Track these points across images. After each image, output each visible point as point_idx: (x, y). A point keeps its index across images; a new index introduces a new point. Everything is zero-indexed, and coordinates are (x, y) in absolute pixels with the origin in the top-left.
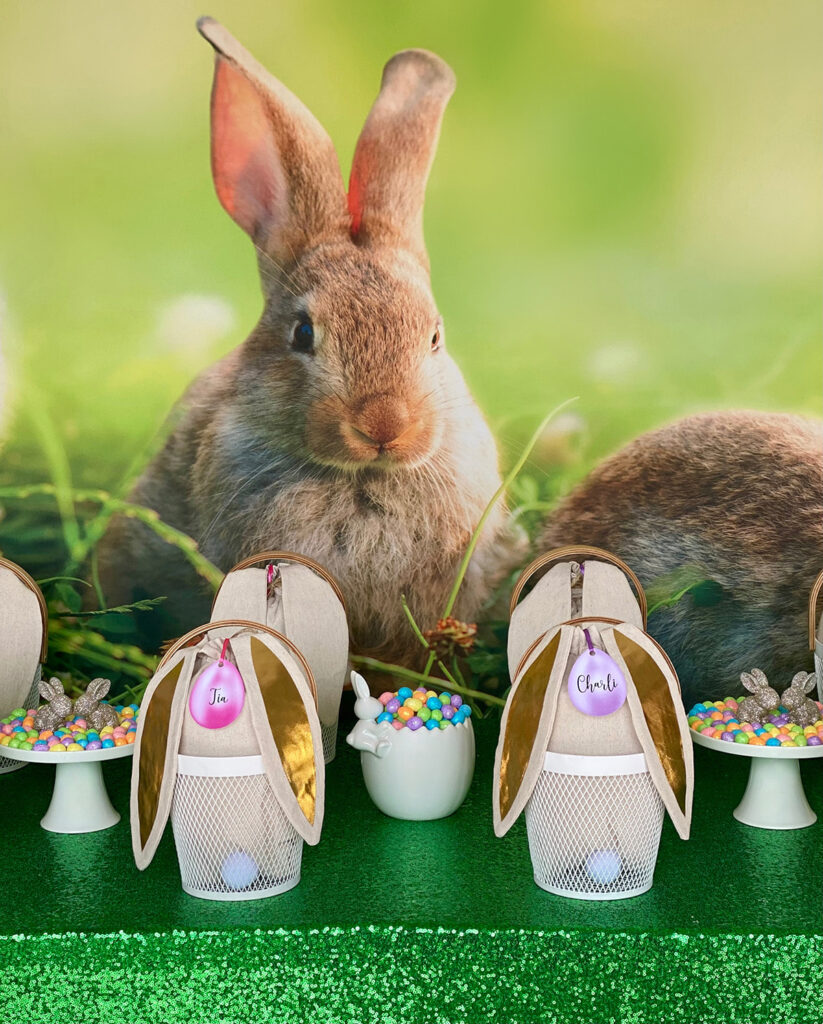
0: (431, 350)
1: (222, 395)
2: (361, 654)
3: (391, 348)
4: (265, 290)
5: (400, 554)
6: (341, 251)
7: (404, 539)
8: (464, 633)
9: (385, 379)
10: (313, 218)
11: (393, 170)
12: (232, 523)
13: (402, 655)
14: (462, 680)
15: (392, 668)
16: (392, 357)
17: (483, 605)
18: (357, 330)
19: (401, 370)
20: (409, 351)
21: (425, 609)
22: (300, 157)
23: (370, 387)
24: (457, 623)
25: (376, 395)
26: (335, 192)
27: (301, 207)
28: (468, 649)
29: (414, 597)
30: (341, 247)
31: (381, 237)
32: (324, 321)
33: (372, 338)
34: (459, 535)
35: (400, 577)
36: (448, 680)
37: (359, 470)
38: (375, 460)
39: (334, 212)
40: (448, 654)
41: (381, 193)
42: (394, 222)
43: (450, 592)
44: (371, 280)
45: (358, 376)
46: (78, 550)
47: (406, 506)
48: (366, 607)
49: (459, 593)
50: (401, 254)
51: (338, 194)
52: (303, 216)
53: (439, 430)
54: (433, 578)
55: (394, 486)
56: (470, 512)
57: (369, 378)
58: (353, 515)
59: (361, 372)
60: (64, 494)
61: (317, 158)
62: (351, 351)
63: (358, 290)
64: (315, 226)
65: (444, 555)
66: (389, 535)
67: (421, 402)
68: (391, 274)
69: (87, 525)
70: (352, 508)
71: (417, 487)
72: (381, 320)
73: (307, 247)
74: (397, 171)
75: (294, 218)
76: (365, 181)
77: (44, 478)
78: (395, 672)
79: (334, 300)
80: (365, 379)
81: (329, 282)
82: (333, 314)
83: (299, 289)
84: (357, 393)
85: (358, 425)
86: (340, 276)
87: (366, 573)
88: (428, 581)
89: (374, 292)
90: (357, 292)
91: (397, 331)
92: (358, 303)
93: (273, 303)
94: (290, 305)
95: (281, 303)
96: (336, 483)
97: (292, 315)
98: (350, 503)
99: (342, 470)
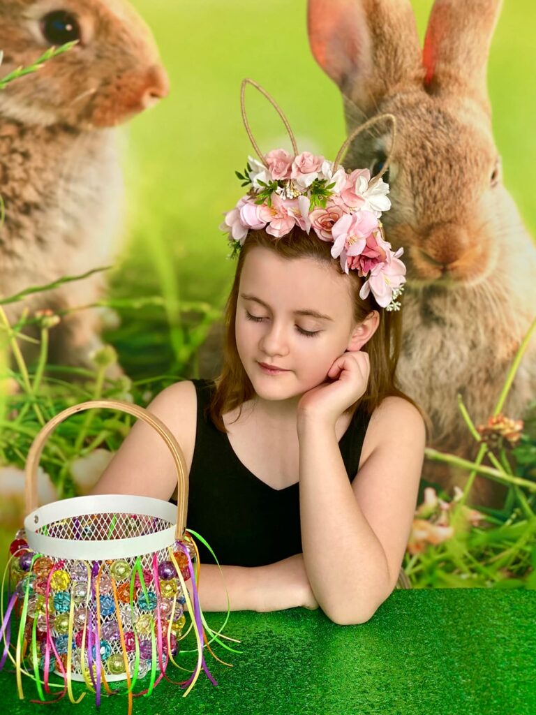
0: (490, 185)
3: (455, 183)
5: (458, 360)
6: (415, 99)
7: (462, 347)
8: (512, 429)
9: (449, 209)
10: (393, 71)
11: (463, 30)
13: (458, 446)
14: (509, 470)
15: (449, 458)
16: (455, 191)
18: (427, 168)
19: (463, 202)
20: (471, 186)
21: (478, 407)
22: (383, 18)
23: (436, 216)
24: (506, 420)
25: (441, 224)
26: (412, 48)
27: (382, 61)
28: (515, 442)
30: (416, 96)
31: (450, 87)
32: (398, 160)
33: (439, 174)
34: (509, 344)
35: (457, 380)
36: (496, 468)
38: (439, 279)
39: (410, 66)
40: (497, 446)
41: (451, 49)
42: (462, 74)
43: (500, 393)
44: (440, 124)
45: (426, 207)
46: (183, 353)
47: (464, 318)
48: (427, 405)
50: (467, 102)
51: (415, 50)
52: (384, 69)
53: (494, 254)
54: (486, 381)
55: (454, 302)
56: (520, 324)
57: (436, 209)
58: (419, 325)
59: (429, 203)
60: (171, 305)
61: (398, 19)
62: (420, 186)
63: (429, 133)
64: (394, 77)
65: (496, 361)
66: (449, 344)
67: (480, 229)
68: (458, 119)
69: (191, 332)
70: (418, 320)
71: (474, 303)
72: (448, 159)
73: (386, 97)
74: (466, 30)
75: (376, 71)
76: (438, 40)
77: (155, 291)
78: (451, 461)
79: (408, 141)
80: (432, 210)
81: (403, 125)
82: (406, 154)
83: (378, 132)
84: (424, 221)
85: (425, 248)
86: (414, 121)
87: (428, 376)
88: (481, 383)
89: (443, 135)
90: (428, 135)
91: (461, 170)
92: (428, 145)
93: (355, 144)
94: (370, 146)
95: (362, 144)
96: (404, 299)
97: (371, 154)
98: (416, 316)
99: (410, 287)
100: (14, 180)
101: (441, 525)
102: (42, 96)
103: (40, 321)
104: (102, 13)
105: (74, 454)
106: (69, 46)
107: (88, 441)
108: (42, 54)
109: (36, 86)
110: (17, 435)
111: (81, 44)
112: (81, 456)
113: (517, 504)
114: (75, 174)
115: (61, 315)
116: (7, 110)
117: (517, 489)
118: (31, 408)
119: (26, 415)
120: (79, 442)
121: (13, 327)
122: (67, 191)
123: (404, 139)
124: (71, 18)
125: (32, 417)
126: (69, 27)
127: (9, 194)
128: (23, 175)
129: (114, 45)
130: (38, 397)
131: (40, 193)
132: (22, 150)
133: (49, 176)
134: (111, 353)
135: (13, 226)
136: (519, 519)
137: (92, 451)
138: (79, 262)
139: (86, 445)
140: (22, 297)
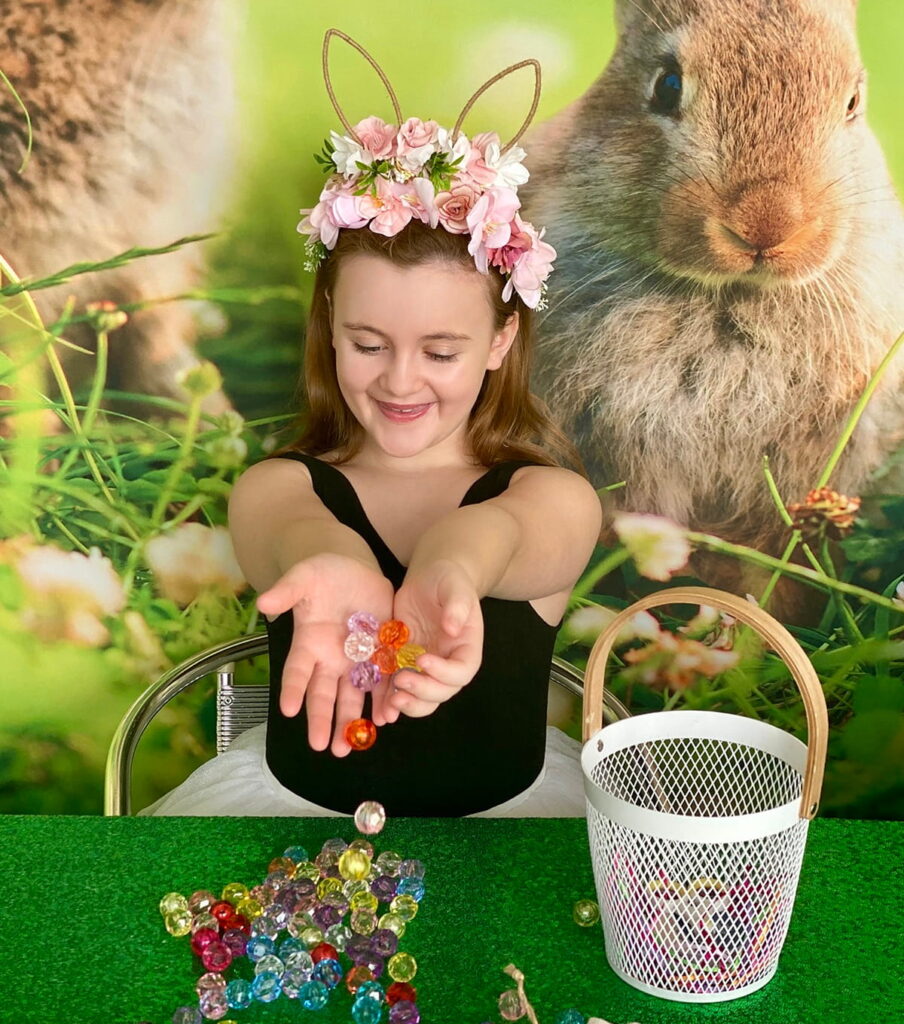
0: (845, 119)
1: (545, 171)
2: (701, 531)
3: (789, 114)
4: (618, 21)
5: (768, 402)
7: (776, 382)
8: (842, 509)
9: (775, 158)
12: (544, 350)
13: (756, 534)
14: (832, 571)
15: (741, 550)
16: (788, 128)
17: (872, 472)
18: (744, 86)
19: (799, 146)
20: (814, 120)
21: (793, 475)
23: (753, 169)
24: (835, 495)
25: (761, 181)
28: (845, 529)
29: (781, 459)
33: (763, 97)
34: (851, 378)
35: (764, 433)
36: (812, 568)
37: (725, 285)
38: (749, 272)
40: (817, 535)
43: (830, 453)
44: (771, 11)
45: (738, 153)
47: (784, 336)
48: (714, 470)
49: (841, 456)
53: (842, 233)
54: (809, 436)
55: (771, 310)
56: (871, 347)
57: (754, 156)
58: (711, 346)
59: (744, 146)
62: (732, 117)
63: (753, 26)
65: (827, 405)
66: (756, 376)
67: (823, 191)
68: (802, 5)
70: (710, 337)
71: (802, 312)
72: (779, 72)
78: (743, 556)
79: (716, 40)
80: (748, 157)
81: (712, 12)
82: (712, 61)
83: (668, 21)
84: (734, 177)
85: (731, 222)
86: (728, 5)
87: (719, 426)
88: (802, 438)
89: (775, 31)
90: (750, 30)
91: (800, 90)
92: (750, 46)
93: (628, 40)
94: (652, 45)
95: (640, 40)
96: (691, 302)
97: (654, 59)
98: (707, 330)
99: (702, 284)
100: (49, 80)
101: (721, 649)
103: (95, 319)
105: (151, 528)
107: (173, 509)
110: (60, 499)
112: (162, 532)
113: (839, 620)
114: (152, 74)
115: (128, 313)
117: (841, 597)
118: (81, 456)
119: (73, 467)
120: (159, 510)
121: (49, 329)
122: (140, 103)
123: (710, 36)
125: (81, 470)
127: (41, 104)
128: (64, 73)
130: (91, 441)
131: (93, 106)
132: (61, 29)
133: (109, 76)
134: (211, 373)
135: (47, 160)
136: (840, 642)
137: (178, 525)
138: (161, 224)
139: (169, 516)
140: (64, 280)
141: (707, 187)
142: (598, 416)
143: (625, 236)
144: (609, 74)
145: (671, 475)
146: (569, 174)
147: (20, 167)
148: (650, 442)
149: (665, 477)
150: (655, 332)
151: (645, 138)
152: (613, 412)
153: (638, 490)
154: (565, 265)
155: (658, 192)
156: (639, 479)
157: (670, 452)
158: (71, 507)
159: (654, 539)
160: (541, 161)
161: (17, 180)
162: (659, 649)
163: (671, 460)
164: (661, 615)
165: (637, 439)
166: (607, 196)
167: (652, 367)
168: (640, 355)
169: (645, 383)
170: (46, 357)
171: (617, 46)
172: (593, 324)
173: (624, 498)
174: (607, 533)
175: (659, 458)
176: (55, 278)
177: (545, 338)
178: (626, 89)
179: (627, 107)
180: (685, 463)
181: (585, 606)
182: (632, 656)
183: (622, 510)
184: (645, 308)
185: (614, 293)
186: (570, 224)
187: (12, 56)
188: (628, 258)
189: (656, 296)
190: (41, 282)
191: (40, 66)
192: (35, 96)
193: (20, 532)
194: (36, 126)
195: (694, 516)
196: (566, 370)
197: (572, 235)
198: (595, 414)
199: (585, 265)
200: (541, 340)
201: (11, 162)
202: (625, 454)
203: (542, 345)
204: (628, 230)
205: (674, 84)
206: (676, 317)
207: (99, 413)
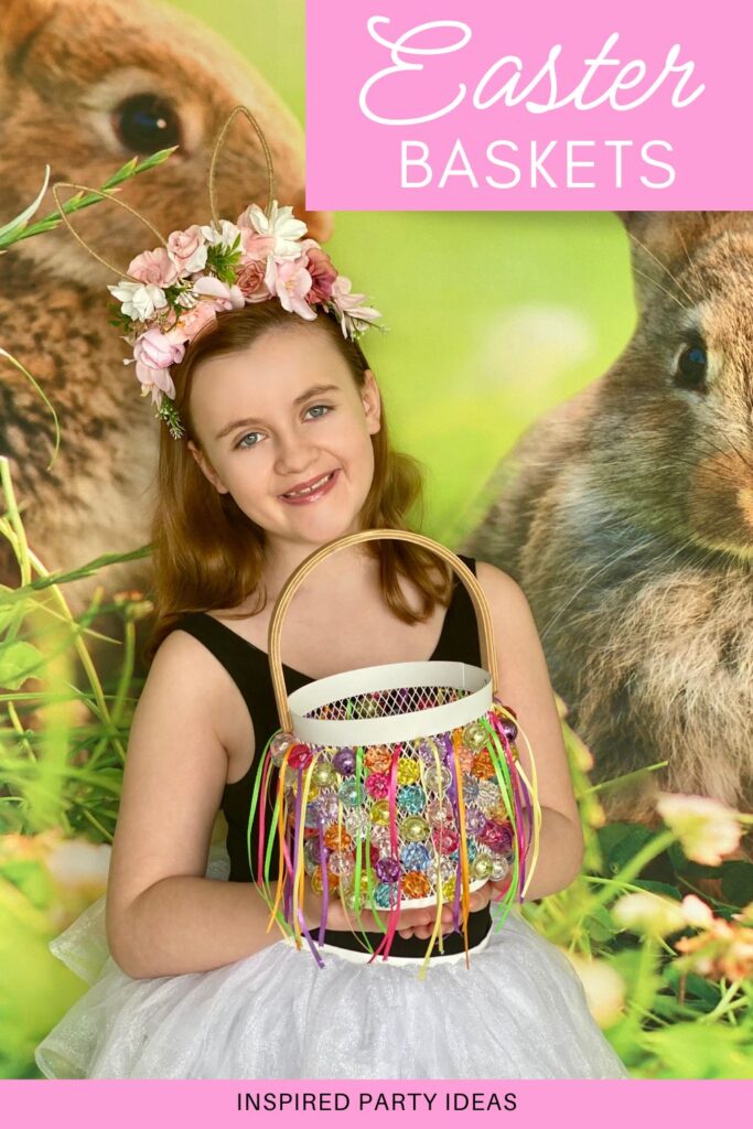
4: (638, 300)
12: (576, 628)
73: (705, 236)
79: (740, 314)
81: (734, 286)
82: (737, 334)
83: (689, 297)
93: (649, 318)
94: (674, 321)
95: (661, 317)
96: (728, 575)
97: (677, 335)
98: (746, 604)
99: (737, 557)
100: (76, 382)
102: (118, 241)
103: (123, 609)
104: (217, 98)
106: (163, 156)
108: (117, 170)
109: (108, 225)
110: (89, 790)
111: (181, 152)
116: (61, 265)
118: (110, 746)
119: (102, 757)
121: (78, 620)
123: (734, 310)
124: (165, 108)
125: (111, 760)
126: (161, 124)
127: (68, 404)
128: (90, 374)
129: (239, 154)
130: (120, 730)
131: (118, 404)
132: (86, 332)
135: (74, 456)
140: (91, 572)
141: (738, 459)
142: (635, 694)
143: (654, 511)
144: (632, 351)
145: (716, 755)
146: (594, 451)
147: (48, 465)
148: (692, 720)
149: (710, 756)
150: (691, 606)
151: (670, 413)
152: (650, 689)
153: (681, 770)
154: (594, 541)
155: (687, 466)
156: (682, 758)
157: (712, 727)
158: (100, 797)
159: (702, 821)
160: (566, 439)
161: (47, 477)
162: (713, 938)
163: (715, 739)
164: (714, 902)
165: (678, 718)
166: (634, 471)
167: (690, 644)
168: (677, 631)
169: (683, 659)
170: (76, 649)
171: (639, 324)
172: (626, 599)
173: (666, 778)
174: (652, 814)
175: (702, 736)
176: (83, 569)
177: (576, 615)
178: (649, 366)
179: (652, 384)
180: (730, 742)
181: (631, 892)
182: (684, 945)
183: (665, 791)
184: (678, 582)
185: (646, 568)
186: (597, 500)
187: (39, 360)
188: (660, 532)
189: (690, 570)
190: (69, 575)
191: (65, 368)
192: (61, 397)
193: (49, 826)
194: (64, 426)
195: (742, 796)
196: (599, 648)
197: (602, 510)
198: (632, 693)
199: (614, 541)
200: (572, 618)
201: (40, 460)
202: (666, 733)
203: (574, 623)
204: (657, 504)
205: (697, 359)
206: (712, 590)
207: (128, 702)
